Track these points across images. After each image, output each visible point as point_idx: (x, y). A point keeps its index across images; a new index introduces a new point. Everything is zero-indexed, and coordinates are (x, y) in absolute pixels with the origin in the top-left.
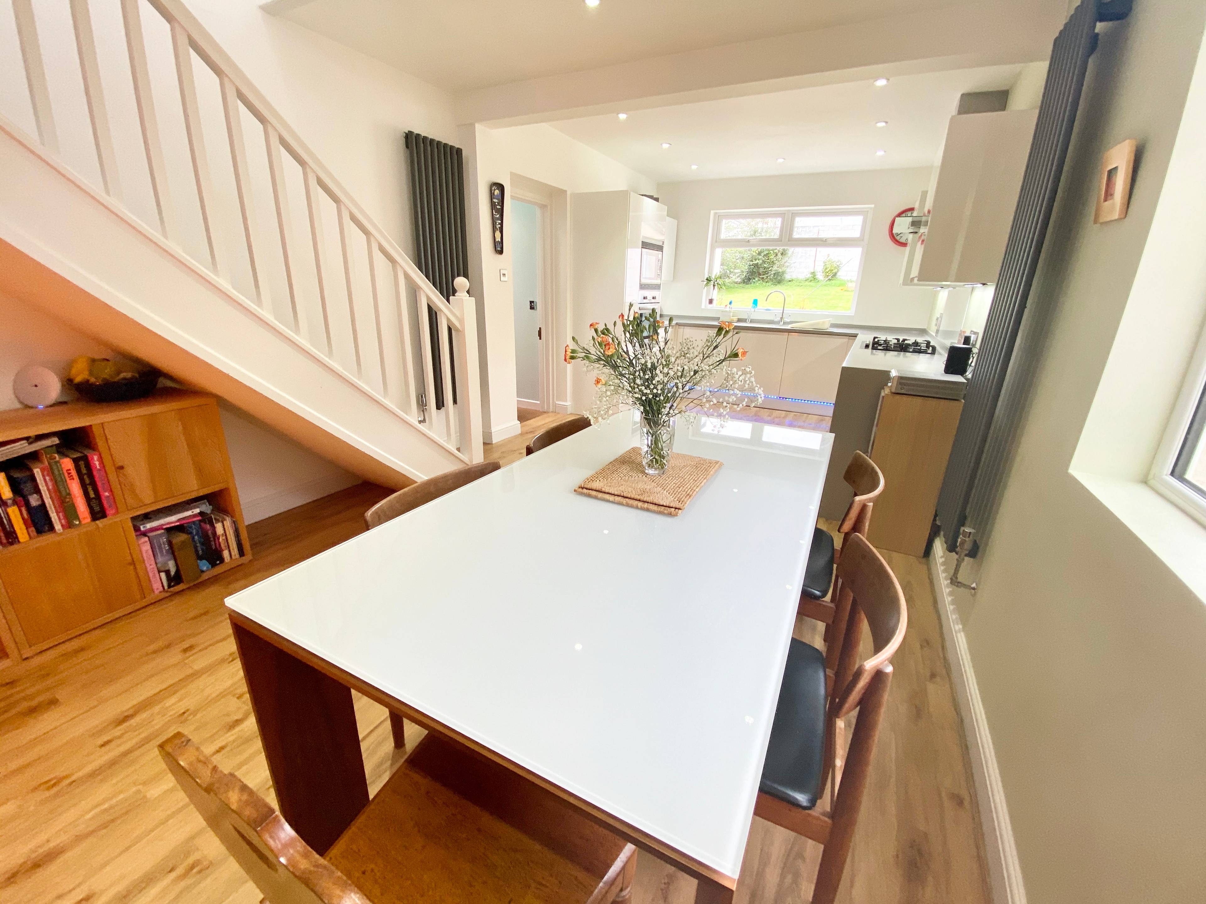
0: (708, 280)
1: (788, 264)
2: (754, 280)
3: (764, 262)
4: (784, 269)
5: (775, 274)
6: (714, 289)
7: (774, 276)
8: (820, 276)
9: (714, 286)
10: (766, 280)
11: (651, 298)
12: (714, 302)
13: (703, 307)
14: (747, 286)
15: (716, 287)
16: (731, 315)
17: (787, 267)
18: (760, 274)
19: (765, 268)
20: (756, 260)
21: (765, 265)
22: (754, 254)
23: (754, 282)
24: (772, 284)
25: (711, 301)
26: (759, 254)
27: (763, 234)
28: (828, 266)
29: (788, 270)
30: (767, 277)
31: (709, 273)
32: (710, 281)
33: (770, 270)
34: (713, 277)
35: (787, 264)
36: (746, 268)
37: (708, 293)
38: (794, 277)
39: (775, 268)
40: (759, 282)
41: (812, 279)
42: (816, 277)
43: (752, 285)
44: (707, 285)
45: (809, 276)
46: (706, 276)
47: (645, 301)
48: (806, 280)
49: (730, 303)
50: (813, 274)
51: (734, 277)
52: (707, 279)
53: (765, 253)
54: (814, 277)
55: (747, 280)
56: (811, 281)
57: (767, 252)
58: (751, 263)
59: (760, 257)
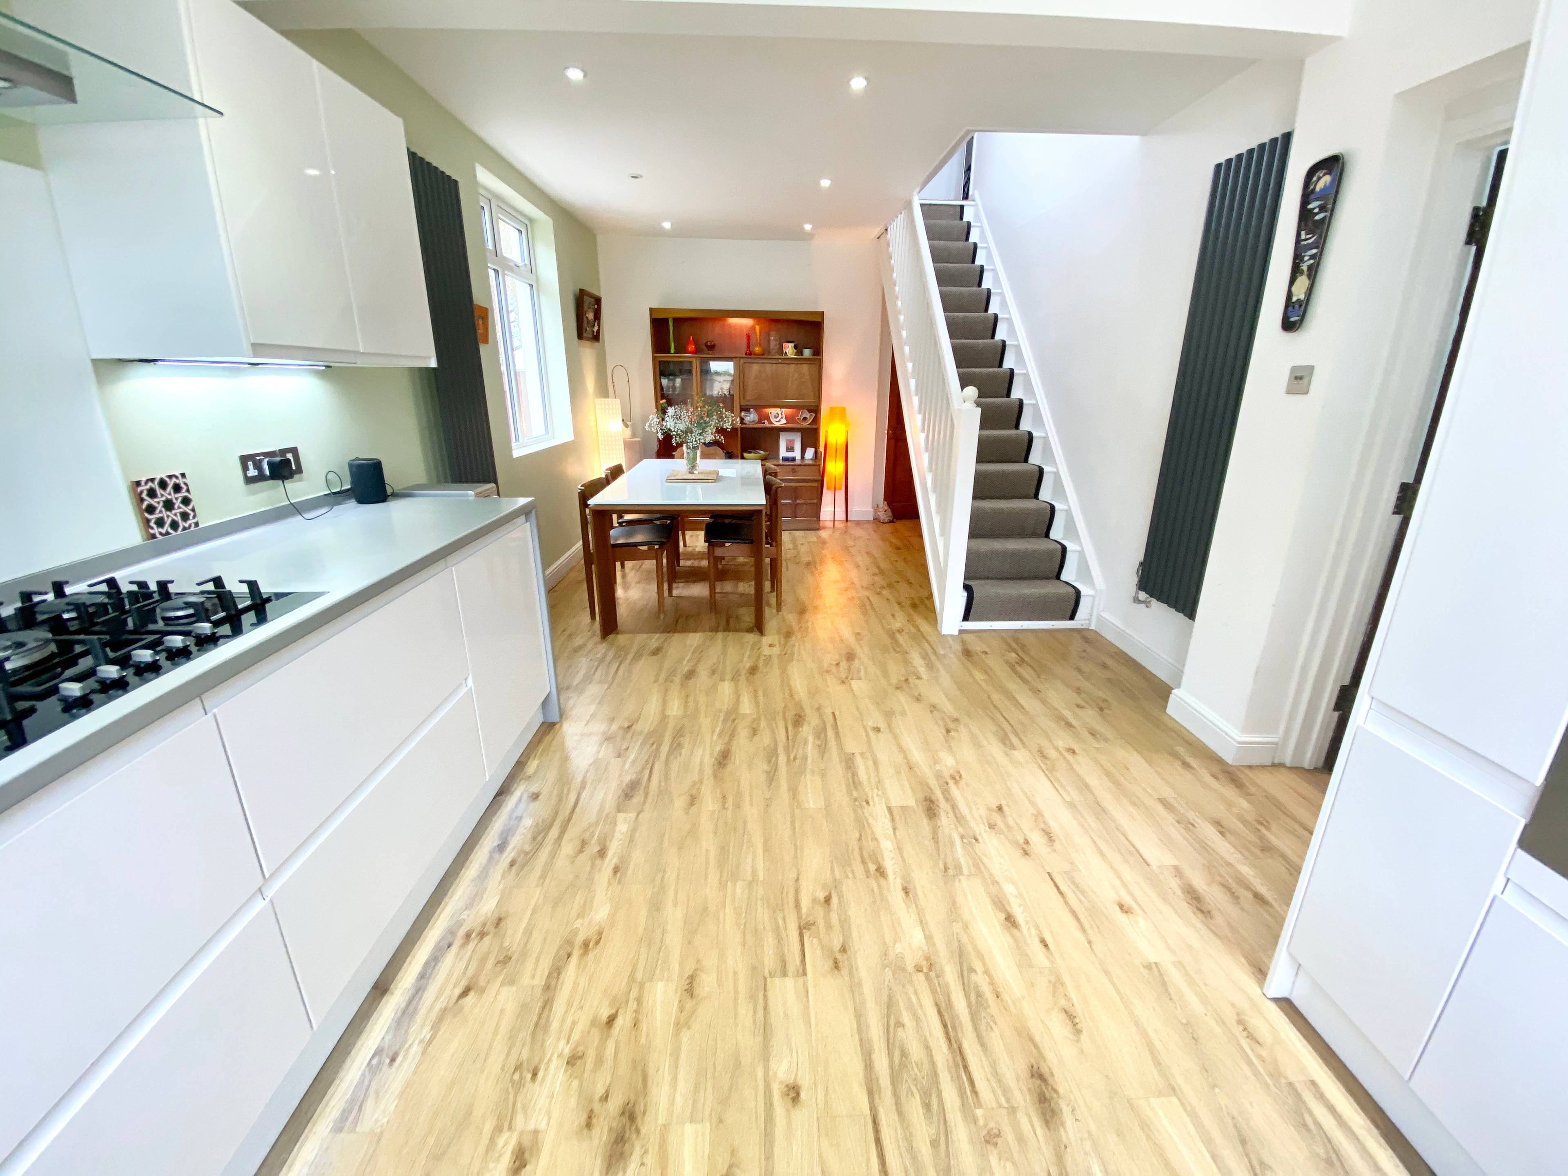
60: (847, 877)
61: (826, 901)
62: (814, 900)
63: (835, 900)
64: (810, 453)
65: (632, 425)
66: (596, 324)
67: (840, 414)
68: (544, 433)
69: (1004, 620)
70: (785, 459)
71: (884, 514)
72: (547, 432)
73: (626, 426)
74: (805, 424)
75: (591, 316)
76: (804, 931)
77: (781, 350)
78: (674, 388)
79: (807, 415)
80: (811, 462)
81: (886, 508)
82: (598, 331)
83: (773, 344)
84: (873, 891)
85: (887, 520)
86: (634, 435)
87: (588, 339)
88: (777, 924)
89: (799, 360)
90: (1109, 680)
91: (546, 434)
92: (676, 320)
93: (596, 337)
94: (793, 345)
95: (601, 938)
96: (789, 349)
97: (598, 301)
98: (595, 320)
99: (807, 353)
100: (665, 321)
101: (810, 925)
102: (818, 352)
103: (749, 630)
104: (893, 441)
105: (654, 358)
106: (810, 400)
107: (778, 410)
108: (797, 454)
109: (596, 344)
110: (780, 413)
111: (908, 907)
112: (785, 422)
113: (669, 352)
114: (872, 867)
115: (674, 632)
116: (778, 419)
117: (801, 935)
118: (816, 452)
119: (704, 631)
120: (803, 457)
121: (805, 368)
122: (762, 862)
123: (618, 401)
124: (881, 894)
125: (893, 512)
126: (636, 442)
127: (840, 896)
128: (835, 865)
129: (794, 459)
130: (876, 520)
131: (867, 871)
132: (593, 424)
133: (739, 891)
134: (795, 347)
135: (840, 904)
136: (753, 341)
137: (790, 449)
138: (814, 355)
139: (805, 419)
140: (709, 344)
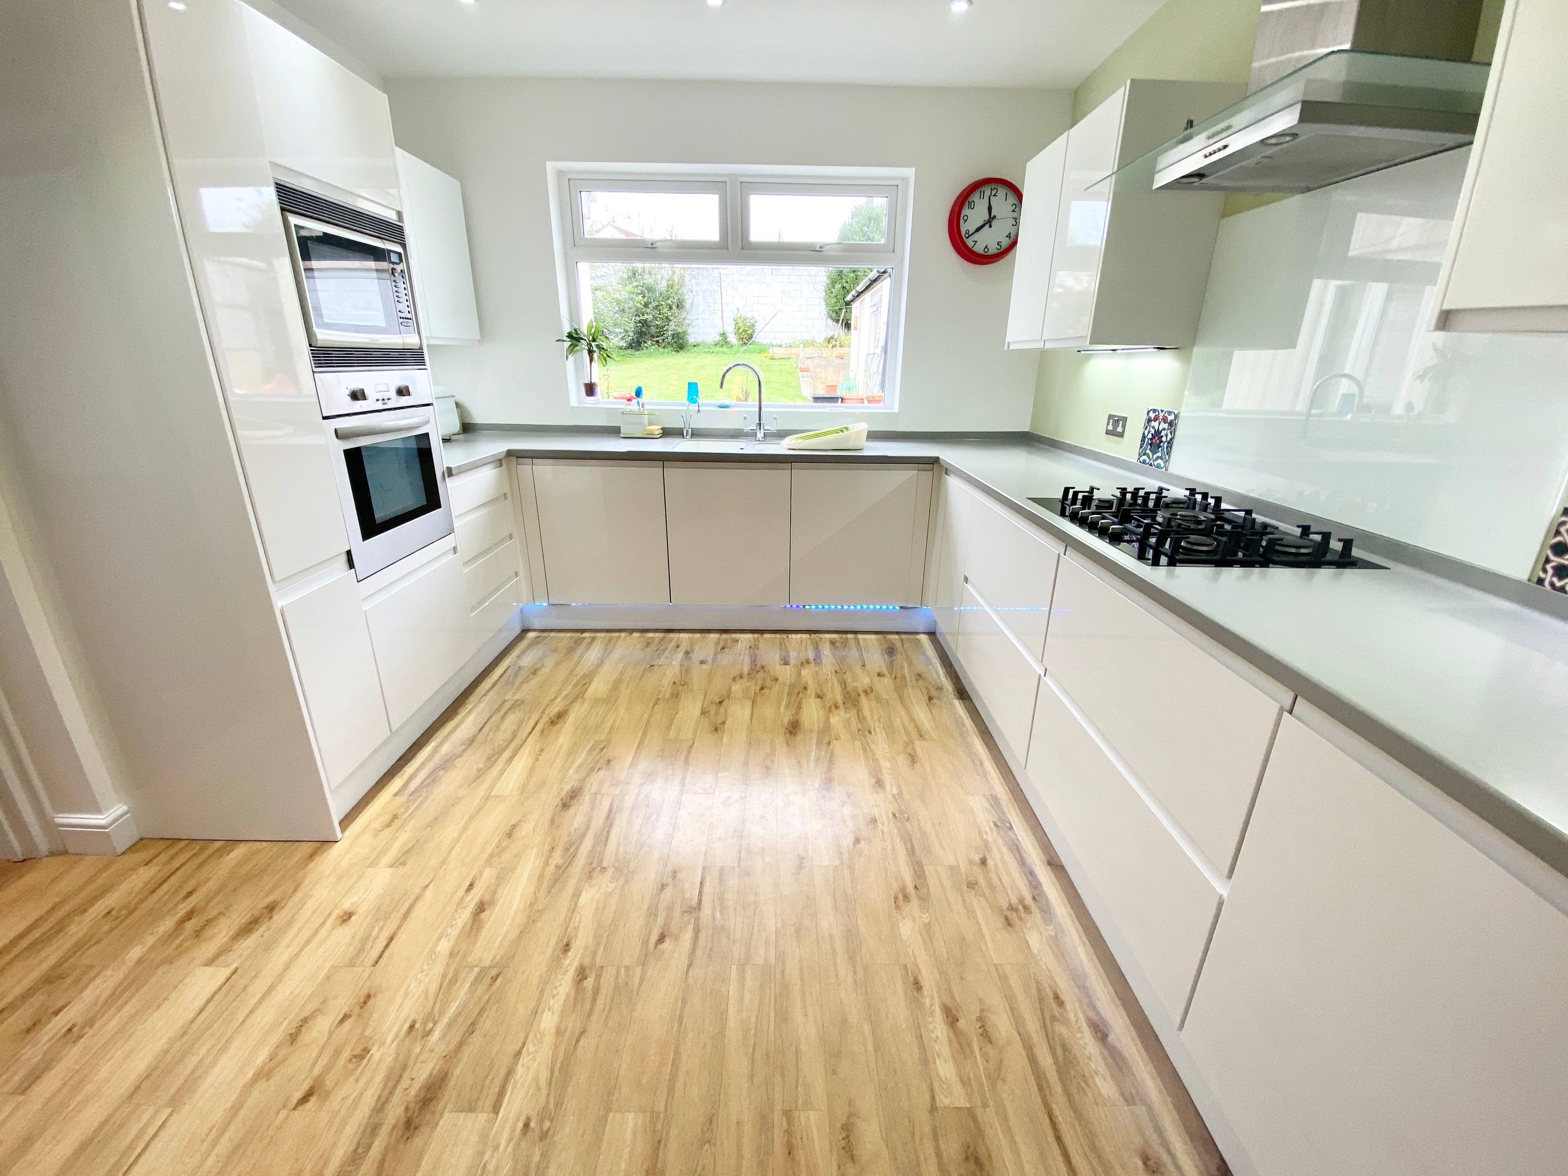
0: (574, 338)
1: (689, 322)
2: (645, 345)
3: (655, 318)
4: (685, 328)
5: (673, 335)
6: (591, 360)
7: (673, 338)
8: (733, 339)
9: (591, 352)
10: (663, 345)
11: (393, 394)
12: (599, 390)
13: (574, 403)
14: (638, 352)
15: (595, 356)
16: (646, 423)
17: (689, 325)
18: (653, 336)
19: (657, 327)
20: (643, 315)
21: (657, 323)
22: (639, 305)
23: (647, 347)
24: (672, 351)
25: (590, 389)
26: (646, 305)
27: (645, 277)
28: (740, 325)
29: (689, 331)
30: (663, 340)
31: (571, 321)
32: (578, 339)
33: (666, 330)
34: (584, 330)
35: (687, 322)
36: (632, 325)
37: (578, 368)
38: (699, 340)
39: (672, 326)
40: (653, 347)
41: (723, 343)
42: (728, 339)
43: (645, 351)
44: (572, 349)
45: (718, 338)
46: (567, 329)
47: (359, 406)
48: (715, 345)
49: (638, 393)
50: (723, 334)
51: (617, 339)
52: (570, 336)
53: (655, 304)
54: (724, 341)
55: (636, 345)
56: (722, 345)
57: (657, 304)
58: (638, 319)
59: (648, 311)
60: (627, 968)
61: (664, 937)
62: (677, 938)
63: (654, 938)
76: (696, 906)
84: (605, 949)
88: (722, 914)
95: (895, 903)
101: (687, 912)
111: (576, 929)
114: (589, 983)
117: (700, 902)
122: (731, 992)
124: (598, 945)
127: (646, 942)
128: (635, 988)
131: (599, 977)
133: (761, 951)
135: (650, 933)
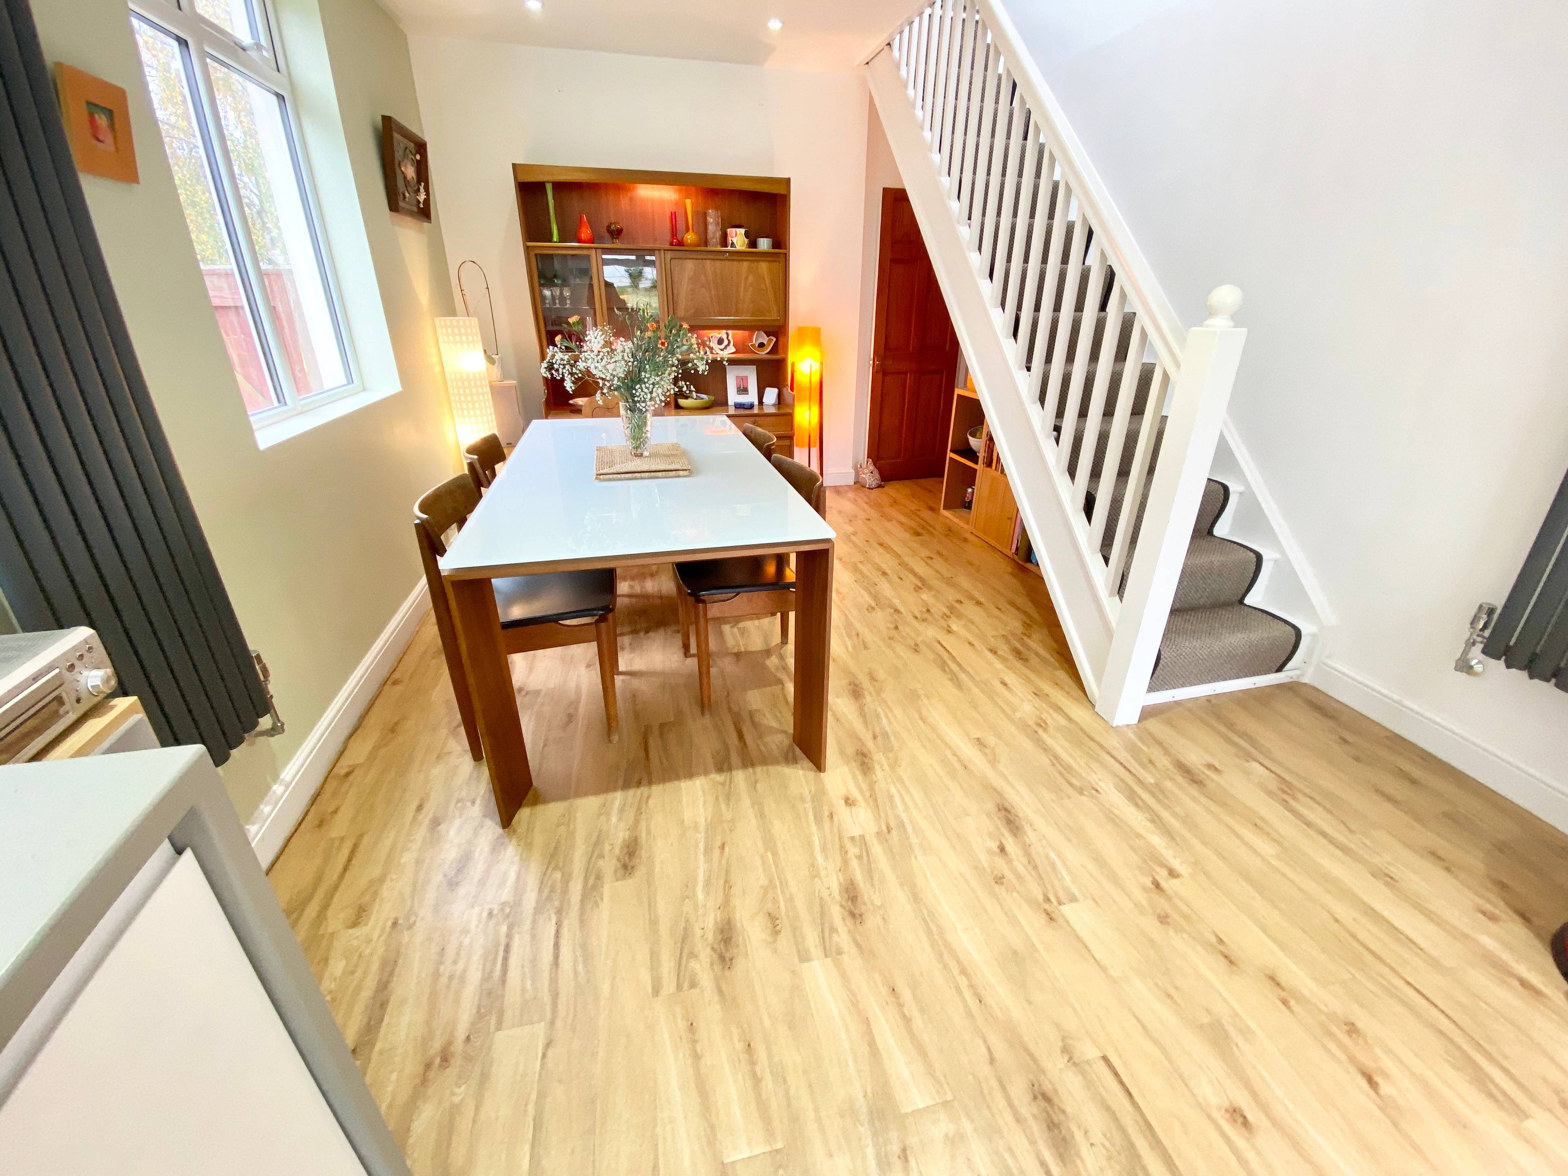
64: (771, 395)
65: (501, 359)
66: (422, 190)
67: (814, 335)
68: (345, 382)
69: (1191, 684)
70: (738, 406)
71: (870, 476)
72: (350, 381)
73: (490, 360)
74: (763, 354)
75: (410, 172)
77: (724, 241)
78: (562, 298)
79: (764, 339)
80: (773, 410)
81: (872, 468)
82: (427, 201)
83: (713, 230)
85: (874, 485)
86: (505, 375)
87: (411, 213)
89: (752, 254)
90: (1446, 815)
91: (349, 384)
92: (559, 187)
93: (424, 212)
94: (742, 231)
96: (738, 238)
97: (421, 147)
98: (419, 182)
99: (764, 244)
100: (539, 187)
102: (780, 243)
103: (789, 759)
104: (880, 375)
105: (527, 249)
106: (773, 316)
107: (723, 334)
108: (752, 397)
109: (426, 225)
110: (725, 337)
112: (734, 350)
113: (551, 241)
115: (650, 783)
116: (722, 347)
118: (780, 395)
119: (706, 773)
120: (761, 402)
121: (764, 267)
123: (474, 321)
125: (880, 473)
126: (510, 387)
129: (752, 406)
130: (859, 484)
132: (435, 360)
134: (747, 235)
136: (681, 226)
137: (743, 390)
138: (773, 248)
139: (762, 345)
140: (613, 227)
